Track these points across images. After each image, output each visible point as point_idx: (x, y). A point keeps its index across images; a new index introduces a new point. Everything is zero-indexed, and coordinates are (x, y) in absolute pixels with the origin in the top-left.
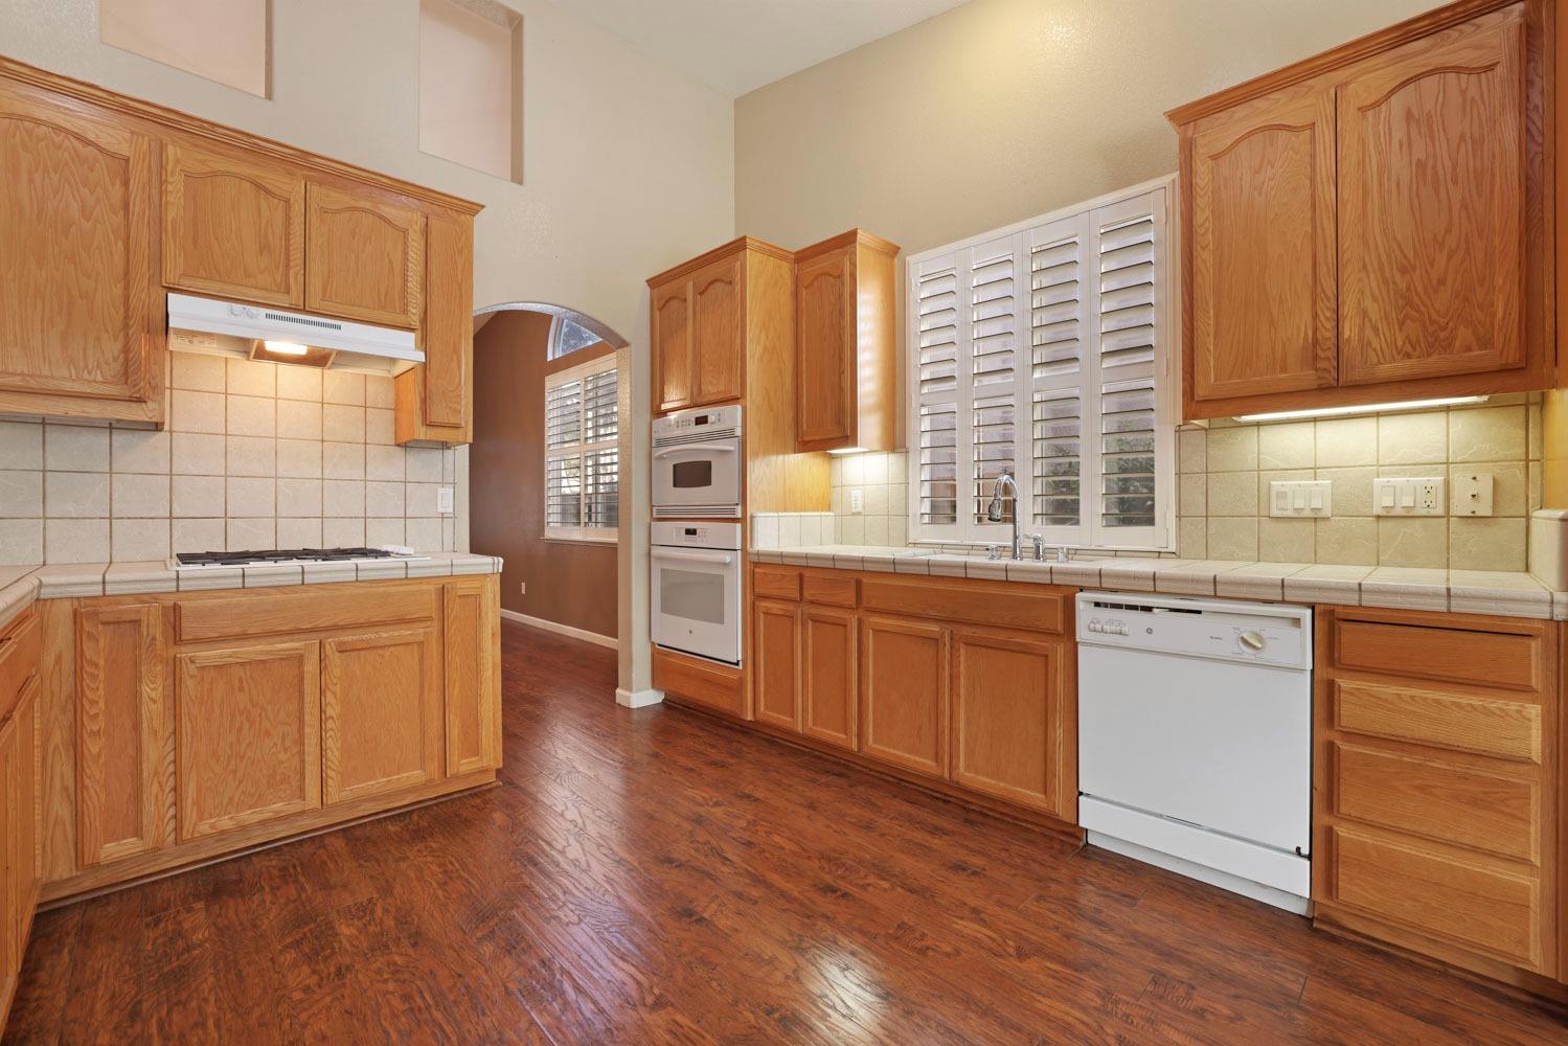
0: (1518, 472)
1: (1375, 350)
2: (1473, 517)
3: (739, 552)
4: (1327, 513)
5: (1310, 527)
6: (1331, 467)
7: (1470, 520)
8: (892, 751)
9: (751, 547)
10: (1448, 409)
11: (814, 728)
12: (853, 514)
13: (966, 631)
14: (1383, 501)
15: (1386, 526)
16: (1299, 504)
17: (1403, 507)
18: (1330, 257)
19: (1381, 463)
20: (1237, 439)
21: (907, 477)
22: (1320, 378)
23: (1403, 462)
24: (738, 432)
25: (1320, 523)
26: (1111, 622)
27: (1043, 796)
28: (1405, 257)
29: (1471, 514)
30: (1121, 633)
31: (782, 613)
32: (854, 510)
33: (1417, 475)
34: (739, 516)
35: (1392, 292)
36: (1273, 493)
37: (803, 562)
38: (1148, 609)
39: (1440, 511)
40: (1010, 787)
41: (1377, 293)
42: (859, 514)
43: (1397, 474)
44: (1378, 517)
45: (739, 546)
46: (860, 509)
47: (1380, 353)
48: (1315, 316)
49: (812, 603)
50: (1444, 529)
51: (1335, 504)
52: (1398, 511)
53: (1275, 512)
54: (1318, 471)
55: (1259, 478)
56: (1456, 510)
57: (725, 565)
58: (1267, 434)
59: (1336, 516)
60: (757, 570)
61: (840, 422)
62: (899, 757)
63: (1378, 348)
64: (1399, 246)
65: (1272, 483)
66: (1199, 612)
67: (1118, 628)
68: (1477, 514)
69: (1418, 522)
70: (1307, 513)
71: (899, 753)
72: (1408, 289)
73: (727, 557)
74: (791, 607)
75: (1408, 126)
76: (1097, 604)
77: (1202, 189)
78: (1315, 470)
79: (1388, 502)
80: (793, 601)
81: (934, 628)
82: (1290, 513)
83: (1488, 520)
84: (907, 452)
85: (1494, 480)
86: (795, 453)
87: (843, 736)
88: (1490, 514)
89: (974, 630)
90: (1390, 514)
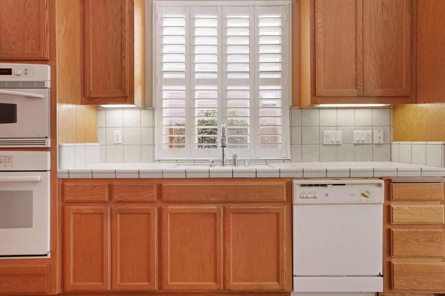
0: (388, 130)
1: (373, 85)
2: (379, 144)
3: (49, 172)
4: (341, 143)
5: (336, 148)
6: (342, 126)
7: (378, 145)
8: (185, 283)
9: (60, 168)
10: (372, 108)
11: (122, 284)
12: (115, 144)
13: (233, 206)
14: (356, 139)
15: (357, 147)
16: (333, 140)
17: (362, 141)
18: (361, 47)
19: (356, 125)
20: (312, 114)
21: (154, 123)
22: (359, 92)
23: (361, 125)
24: (48, 85)
25: (339, 147)
26: (310, 193)
27: (277, 283)
28: (381, 53)
29: (378, 143)
30: (315, 198)
31: (93, 211)
32: (115, 142)
33: (365, 130)
34: (49, 145)
35: (378, 65)
36: (324, 136)
37: (113, 176)
38: (325, 185)
39: (371, 142)
40: (260, 283)
41: (374, 65)
42: (120, 144)
43: (360, 129)
44: (355, 144)
45: (49, 168)
46: (120, 141)
47: (374, 85)
48: (356, 69)
49: (120, 202)
50: (372, 148)
51: (343, 140)
52: (361, 142)
53: (325, 143)
54: (338, 127)
55: (319, 129)
56: (375, 142)
57: (35, 182)
58: (322, 112)
59: (343, 144)
60: (66, 184)
61: (121, 87)
62: (190, 286)
63: (374, 84)
64: (380, 49)
65: (324, 131)
66: (344, 185)
67: (314, 196)
68: (380, 143)
69: (365, 146)
70: (335, 143)
71: (190, 283)
72: (382, 65)
73: (38, 176)
74: (101, 207)
75: (382, 7)
76: (302, 185)
77: (320, 9)
78: (337, 127)
79: (358, 139)
80: (103, 202)
81: (213, 207)
82: (330, 143)
83: (382, 145)
84: (154, 109)
85: (384, 132)
86: (82, 104)
87: (147, 283)
88: (383, 143)
89: (237, 205)
90: (358, 143)
